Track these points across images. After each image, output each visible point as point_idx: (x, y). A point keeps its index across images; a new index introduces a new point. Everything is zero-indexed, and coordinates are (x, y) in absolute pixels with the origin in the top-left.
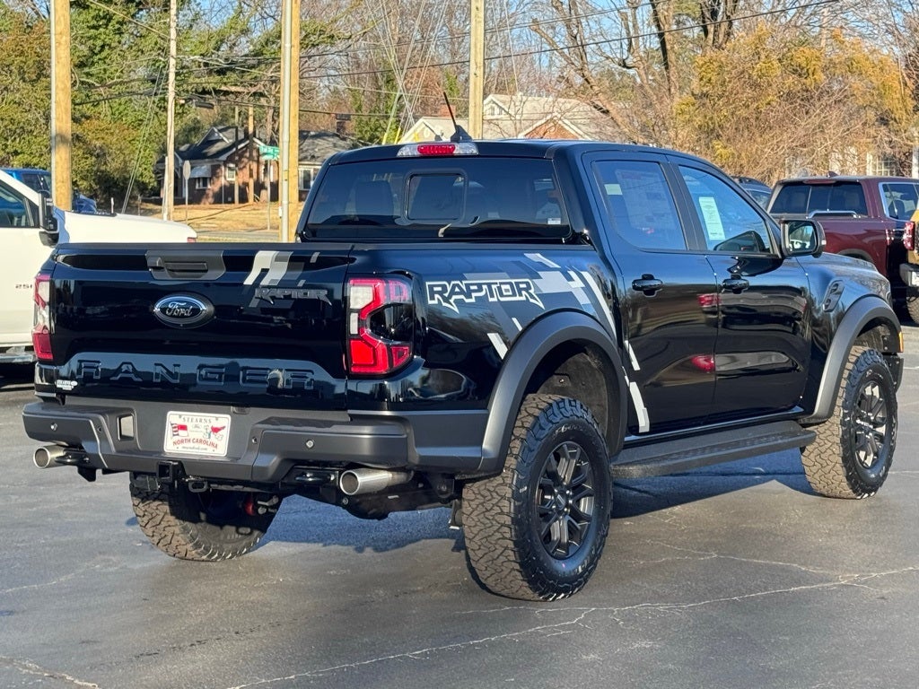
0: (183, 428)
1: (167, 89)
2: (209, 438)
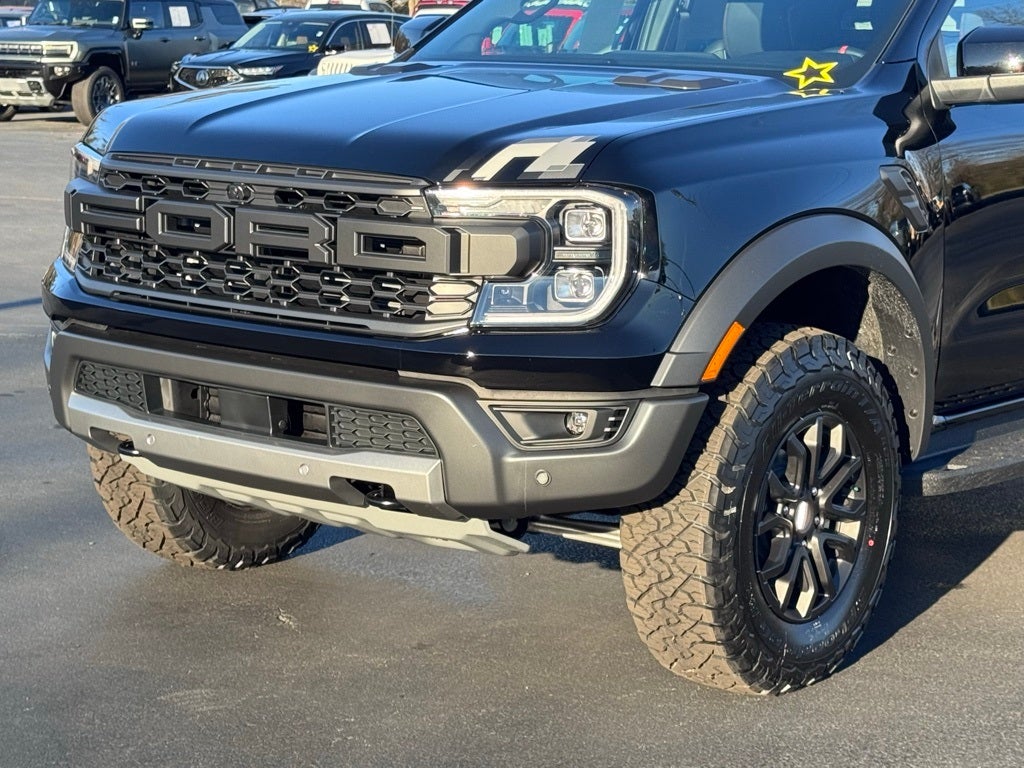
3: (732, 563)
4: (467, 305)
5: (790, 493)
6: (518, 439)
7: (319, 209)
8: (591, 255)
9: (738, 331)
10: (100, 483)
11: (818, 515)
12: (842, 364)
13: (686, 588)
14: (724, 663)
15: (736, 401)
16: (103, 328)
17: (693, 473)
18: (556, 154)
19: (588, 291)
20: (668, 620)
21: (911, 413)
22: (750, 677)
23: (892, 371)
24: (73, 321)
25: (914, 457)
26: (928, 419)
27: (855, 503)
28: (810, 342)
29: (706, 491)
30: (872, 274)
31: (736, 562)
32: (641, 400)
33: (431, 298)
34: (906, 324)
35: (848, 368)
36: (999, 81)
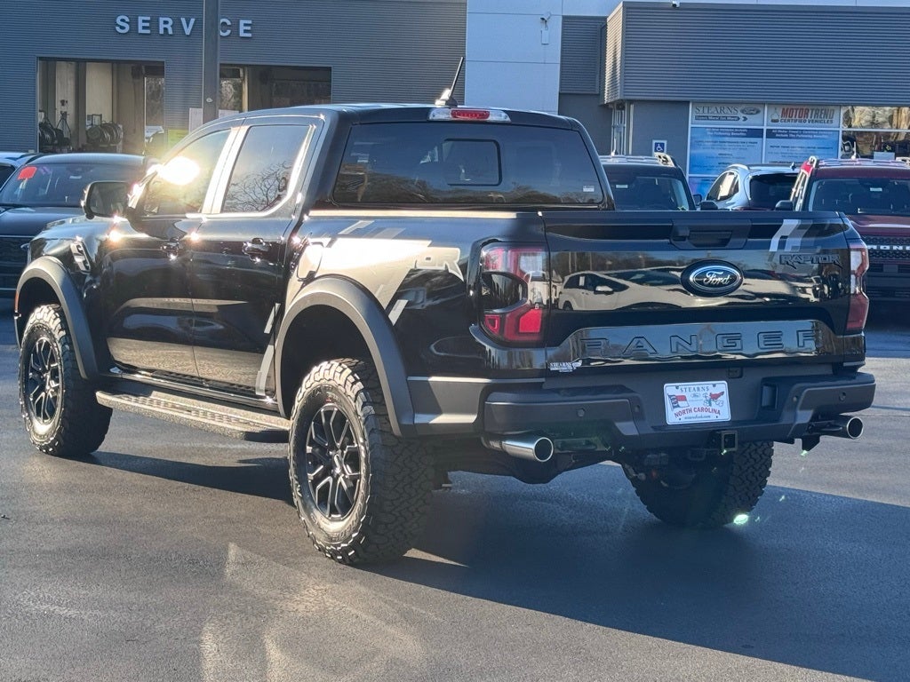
0: (683, 398)
2: (710, 405)
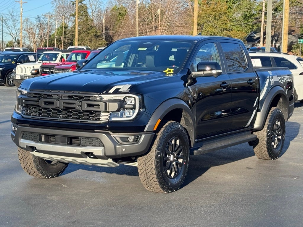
1: (261, 21)
3: (159, 166)
4: (108, 117)
5: (169, 153)
6: (119, 142)
7: (78, 99)
8: (132, 107)
9: (160, 121)
10: (20, 160)
11: (175, 158)
12: (178, 128)
13: (151, 171)
14: (158, 186)
15: (159, 134)
16: (28, 125)
17: (152, 148)
18: (124, 87)
19: (131, 114)
20: (147, 178)
21: (191, 138)
22: (163, 189)
23: (187, 130)
24: (21, 124)
25: (192, 147)
26: (194, 140)
27: (181, 155)
28: (172, 123)
29: (154, 152)
30: (183, 110)
31: (161, 166)
32: (142, 134)
33: (101, 116)
34: (190, 120)
35: (179, 128)
36: (205, 72)
